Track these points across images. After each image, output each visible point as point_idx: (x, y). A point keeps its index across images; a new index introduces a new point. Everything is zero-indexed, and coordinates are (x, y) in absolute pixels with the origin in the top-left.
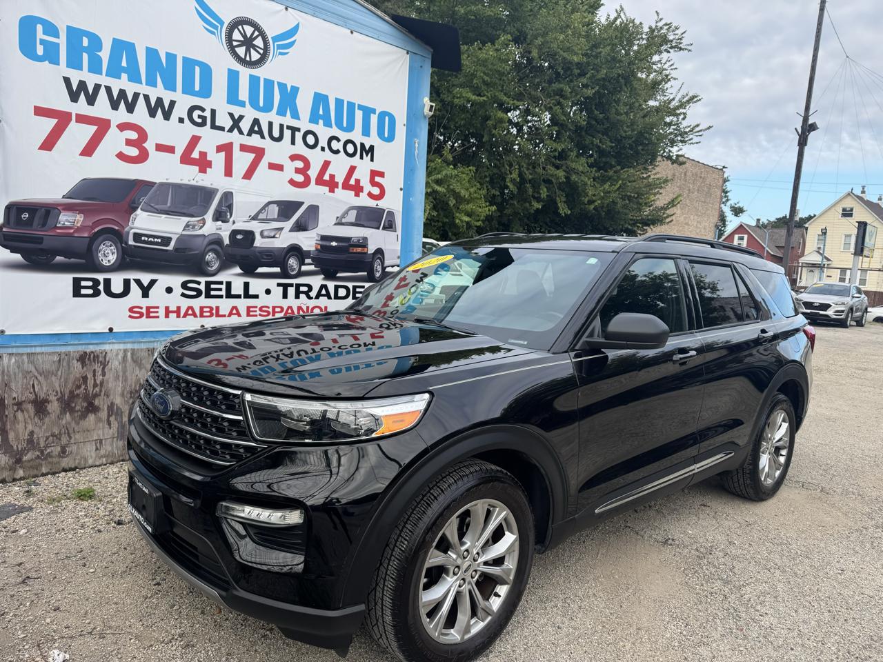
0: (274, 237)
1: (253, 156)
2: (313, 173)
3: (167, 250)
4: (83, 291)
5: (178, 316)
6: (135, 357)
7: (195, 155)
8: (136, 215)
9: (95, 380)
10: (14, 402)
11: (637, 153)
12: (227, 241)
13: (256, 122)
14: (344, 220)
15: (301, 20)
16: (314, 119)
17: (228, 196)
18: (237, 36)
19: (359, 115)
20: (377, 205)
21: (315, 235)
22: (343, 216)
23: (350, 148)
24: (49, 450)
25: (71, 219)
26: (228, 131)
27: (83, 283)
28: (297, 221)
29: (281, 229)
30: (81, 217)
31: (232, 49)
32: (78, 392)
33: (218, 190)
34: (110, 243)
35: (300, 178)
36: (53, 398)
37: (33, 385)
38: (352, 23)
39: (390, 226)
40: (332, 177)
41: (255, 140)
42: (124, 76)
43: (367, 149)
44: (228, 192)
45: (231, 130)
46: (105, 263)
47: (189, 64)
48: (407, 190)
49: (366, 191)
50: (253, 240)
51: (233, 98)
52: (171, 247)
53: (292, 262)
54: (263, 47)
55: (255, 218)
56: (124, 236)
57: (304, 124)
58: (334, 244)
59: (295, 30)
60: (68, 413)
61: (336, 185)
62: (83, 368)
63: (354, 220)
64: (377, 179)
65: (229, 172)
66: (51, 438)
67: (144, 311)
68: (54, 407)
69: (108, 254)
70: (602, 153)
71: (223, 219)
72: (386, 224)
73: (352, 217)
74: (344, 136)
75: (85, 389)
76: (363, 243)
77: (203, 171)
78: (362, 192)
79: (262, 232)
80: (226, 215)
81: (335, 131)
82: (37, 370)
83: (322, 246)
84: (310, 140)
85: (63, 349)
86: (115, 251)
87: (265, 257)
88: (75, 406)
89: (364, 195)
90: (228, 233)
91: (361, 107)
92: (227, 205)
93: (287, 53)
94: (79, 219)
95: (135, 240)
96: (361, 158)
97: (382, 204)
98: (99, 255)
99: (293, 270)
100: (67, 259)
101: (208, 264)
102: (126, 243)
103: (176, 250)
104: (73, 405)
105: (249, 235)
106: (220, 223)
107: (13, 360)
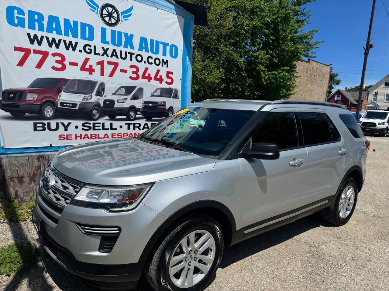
0: (123, 102)
1: (113, 66)
2: (141, 73)
3: (75, 109)
4: (38, 129)
5: (81, 138)
7: (87, 66)
8: (61, 94)
9: (44, 167)
10: (9, 177)
12: (102, 105)
13: (114, 51)
14: (155, 94)
15: (134, 4)
16: (141, 49)
17: (102, 85)
18: (105, 12)
19: (161, 46)
20: (170, 87)
21: (142, 101)
22: (154, 92)
23: (157, 62)
24: (25, 199)
27: (38, 125)
28: (134, 95)
29: (126, 99)
31: (103, 18)
32: (37, 173)
33: (97, 82)
34: (50, 107)
35: (134, 76)
36: (26, 176)
37: (17, 170)
38: (157, 5)
39: (176, 96)
40: (149, 75)
41: (114, 59)
42: (54, 32)
43: (165, 62)
44: (102, 83)
45: (103, 55)
46: (48, 116)
47: (84, 25)
48: (183, 80)
49: (165, 81)
50: (114, 104)
51: (104, 40)
52: (77, 108)
53: (132, 113)
54: (117, 17)
55: (114, 94)
56: (56, 103)
57: (136, 51)
58: (150, 105)
59: (131, 9)
60: (33, 182)
61: (151, 78)
62: (39, 162)
64: (170, 75)
65: (102, 74)
66: (25, 193)
67: (65, 136)
68: (26, 179)
69: (49, 112)
71: (100, 95)
72: (174, 96)
73: (158, 92)
74: (154, 56)
75: (40, 171)
76: (164, 104)
77: (91, 73)
78: (163, 81)
79: (118, 101)
80: (102, 93)
81: (150, 54)
82: (18, 164)
83: (145, 106)
84: (139, 58)
85: (30, 154)
86: (52, 110)
87: (119, 111)
88: (36, 179)
89: (164, 83)
90: (103, 101)
91: (162, 43)
92: (102, 89)
93: (128, 19)
94: (36, 96)
95: (61, 105)
96: (162, 66)
97: (172, 86)
98: (45, 112)
99: (132, 117)
100: (31, 114)
101: (94, 115)
102: (57, 107)
103: (79, 109)
104: (35, 179)
105: (112, 102)
106: (99, 97)
107: (8, 160)
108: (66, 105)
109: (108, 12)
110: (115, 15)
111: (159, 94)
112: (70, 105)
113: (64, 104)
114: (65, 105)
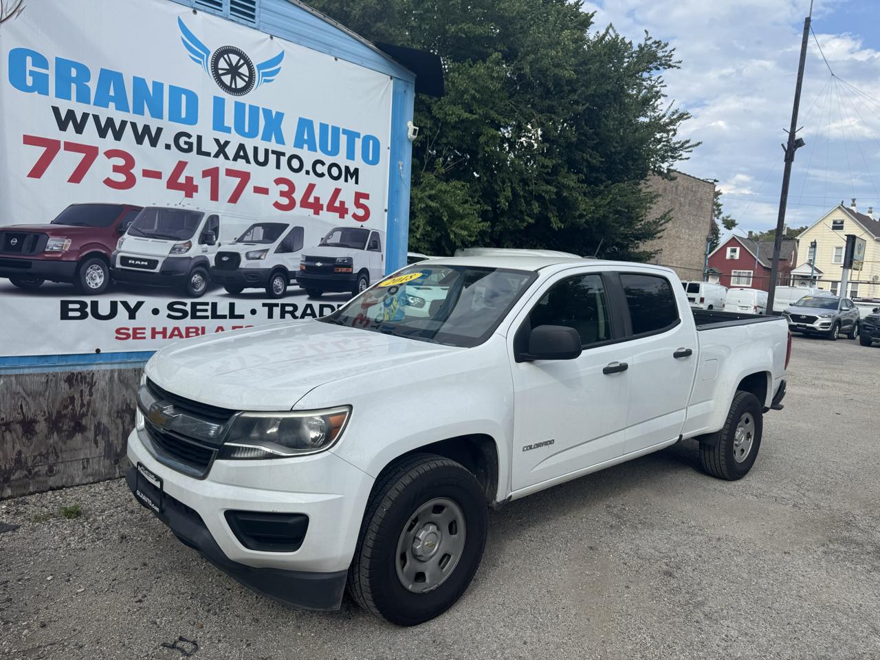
0: (259, 258)
1: (238, 180)
2: (298, 196)
3: (154, 273)
4: (71, 314)
5: (165, 337)
6: (121, 378)
7: (182, 180)
8: (123, 239)
9: (82, 400)
10: (2, 422)
11: (627, 168)
12: (212, 263)
13: (242, 147)
14: (328, 242)
15: (285, 48)
16: (299, 143)
17: (214, 219)
18: (222, 64)
19: (343, 139)
20: (362, 226)
21: (300, 256)
22: (328, 237)
23: (335, 172)
24: (36, 469)
25: (59, 243)
26: (214, 157)
27: (71, 306)
28: (282, 243)
29: (266, 251)
30: (69, 242)
31: (218, 78)
32: (65, 412)
33: (203, 214)
34: (98, 266)
35: (285, 201)
36: (40, 418)
37: (21, 405)
38: (337, 50)
39: (375, 246)
40: (317, 199)
41: (240, 165)
42: (112, 105)
43: (352, 172)
44: (215, 216)
45: (217, 156)
46: (92, 286)
47: (176, 92)
48: (392, 211)
49: (351, 213)
50: (239, 261)
51: (219, 124)
52: (157, 270)
53: (278, 282)
54: (248, 75)
55: (240, 240)
56: (111, 259)
57: (289, 149)
58: (319, 264)
59: (279, 58)
60: (55, 433)
61: (321, 207)
62: (70, 388)
64: (362, 201)
65: (214, 196)
66: (38, 457)
67: (131, 332)
68: (41, 427)
69: (96, 278)
70: (592, 168)
71: (208, 242)
72: (371, 244)
73: (337, 238)
74: (328, 160)
75: (72, 409)
76: (348, 263)
77: (189, 195)
78: (347, 213)
79: (247, 254)
80: (212, 238)
81: (320, 155)
82: (25, 391)
83: (306, 266)
84: (296, 164)
85: (51, 370)
86: (103, 274)
87: (251, 278)
88: (63, 426)
89: (348, 217)
90: (214, 255)
91: (345, 132)
92: (213, 228)
93: (273, 80)
94: (67, 243)
95: (122, 263)
96: (346, 180)
97: (367, 225)
98: (87, 278)
99: (278, 291)
100: (55, 283)
101: (194, 285)
102: (114, 266)
103: (162, 272)
104: (61, 425)
105: (235, 257)
106: (206, 246)
107: (2, 381)
108: (133, 262)
109: (230, 64)
110: (244, 70)
111: (338, 241)
112: (142, 263)
113: (130, 261)
114: (131, 263)
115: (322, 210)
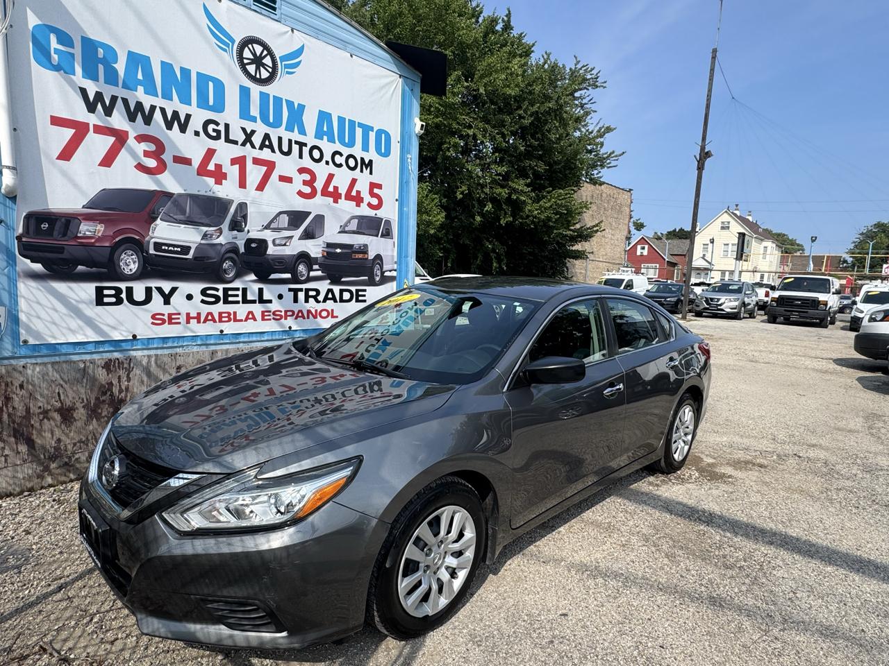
0: (285, 245)
1: (265, 168)
2: (319, 185)
3: (186, 259)
4: (106, 300)
5: (199, 322)
6: (158, 362)
7: (211, 167)
8: (156, 225)
9: (120, 386)
10: (39, 411)
11: (565, 176)
12: (242, 250)
13: (267, 137)
14: (347, 229)
15: (305, 42)
16: (319, 135)
17: (242, 207)
18: (247, 54)
19: (359, 132)
20: (376, 215)
21: (321, 243)
22: (346, 225)
23: (352, 163)
24: (77, 456)
25: (91, 229)
26: (241, 145)
27: (106, 292)
28: (305, 230)
29: (291, 237)
30: (102, 227)
31: (243, 67)
32: (104, 398)
33: (233, 201)
34: (131, 252)
35: (307, 190)
36: (79, 405)
37: (59, 393)
38: (351, 46)
39: (387, 234)
40: (336, 188)
41: (266, 154)
42: (141, 89)
43: (367, 163)
44: (243, 203)
45: (244, 144)
46: (127, 271)
47: (203, 79)
48: (402, 201)
49: (366, 201)
50: (266, 248)
51: (245, 114)
52: (190, 256)
53: (302, 268)
54: (271, 66)
55: (267, 227)
56: (145, 245)
57: (310, 140)
58: (338, 251)
59: (300, 51)
60: (95, 419)
61: (339, 196)
62: (108, 375)
63: (355, 229)
64: (376, 191)
65: (243, 184)
66: (78, 444)
67: (166, 317)
68: (80, 413)
69: (130, 263)
70: (537, 176)
71: (238, 228)
72: (384, 232)
73: (354, 225)
74: (346, 151)
75: (110, 395)
76: (364, 250)
77: (218, 182)
78: (363, 202)
79: (274, 241)
80: (241, 225)
81: (338, 147)
82: (62, 379)
83: (327, 253)
84: (316, 154)
85: (88, 357)
86: (137, 260)
87: (277, 264)
88: (102, 412)
89: (364, 205)
90: (243, 242)
91: (360, 125)
92: (242, 215)
93: (294, 73)
94: (100, 228)
95: (155, 249)
96: (362, 171)
97: (380, 213)
98: (121, 264)
99: (303, 276)
100: (89, 269)
101: (225, 271)
102: (147, 252)
103: (195, 258)
104: (100, 411)
105: (263, 243)
106: (235, 232)
107: (38, 369)
108: (167, 248)
109: (254, 54)
110: (268, 61)
111: (355, 228)
112: (176, 249)
113: (163, 247)
114: (165, 249)
115: (341, 198)
